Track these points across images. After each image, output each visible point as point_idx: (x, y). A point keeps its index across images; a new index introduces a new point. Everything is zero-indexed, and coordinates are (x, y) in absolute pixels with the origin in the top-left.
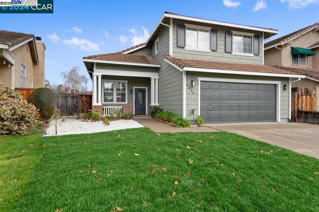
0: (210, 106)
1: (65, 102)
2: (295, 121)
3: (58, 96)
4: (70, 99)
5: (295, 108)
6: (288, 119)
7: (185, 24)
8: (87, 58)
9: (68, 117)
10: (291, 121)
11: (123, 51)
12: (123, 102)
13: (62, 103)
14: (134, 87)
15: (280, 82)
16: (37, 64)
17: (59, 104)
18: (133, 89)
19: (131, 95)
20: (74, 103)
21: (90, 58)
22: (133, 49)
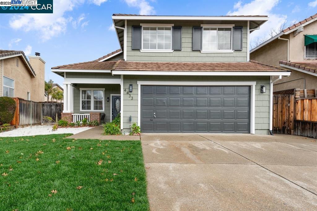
0: (155, 113)
1: (49, 110)
2: (289, 134)
3: (44, 105)
4: (54, 107)
5: (290, 116)
6: (269, 130)
7: (141, 25)
8: (56, 68)
9: (52, 124)
10: (272, 134)
11: (99, 59)
12: (101, 110)
13: (47, 111)
14: (111, 95)
15: (256, 82)
16: (34, 77)
17: (45, 112)
18: (110, 97)
19: (108, 102)
20: (58, 111)
21: (58, 68)
22: (108, 56)
